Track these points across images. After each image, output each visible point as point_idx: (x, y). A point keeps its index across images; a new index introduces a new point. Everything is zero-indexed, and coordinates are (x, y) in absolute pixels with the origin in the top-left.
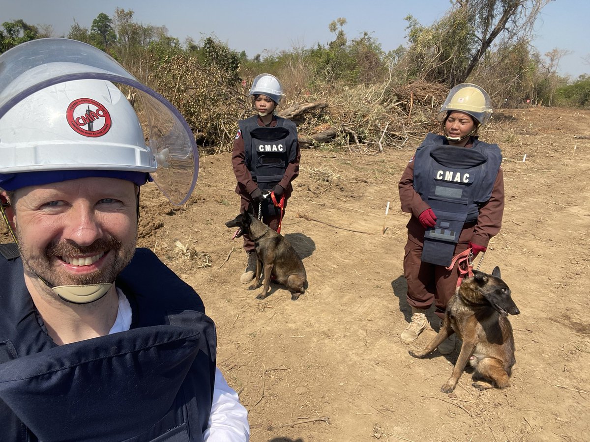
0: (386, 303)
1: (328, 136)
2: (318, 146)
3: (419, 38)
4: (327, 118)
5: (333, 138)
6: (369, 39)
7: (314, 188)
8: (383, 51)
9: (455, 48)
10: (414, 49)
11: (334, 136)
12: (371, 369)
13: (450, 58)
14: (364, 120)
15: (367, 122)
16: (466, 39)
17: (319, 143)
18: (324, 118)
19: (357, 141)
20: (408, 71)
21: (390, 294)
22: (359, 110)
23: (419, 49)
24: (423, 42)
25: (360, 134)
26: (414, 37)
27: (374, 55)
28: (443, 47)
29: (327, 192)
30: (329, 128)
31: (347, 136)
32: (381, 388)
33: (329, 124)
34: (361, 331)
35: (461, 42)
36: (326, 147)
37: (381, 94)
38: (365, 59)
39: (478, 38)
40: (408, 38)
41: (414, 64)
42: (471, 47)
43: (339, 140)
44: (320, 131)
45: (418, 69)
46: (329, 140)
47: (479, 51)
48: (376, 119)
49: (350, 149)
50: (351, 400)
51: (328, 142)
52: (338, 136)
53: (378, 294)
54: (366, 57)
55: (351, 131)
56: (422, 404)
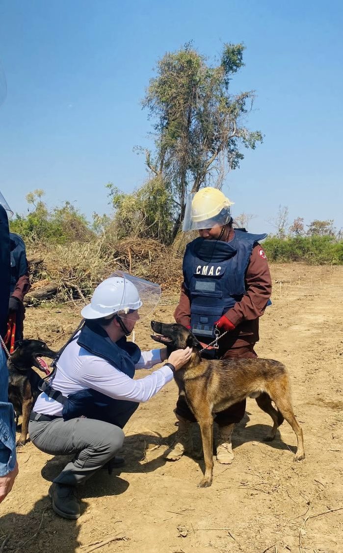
0: (155, 421)
1: (48, 292)
2: (38, 304)
3: (123, 204)
4: (44, 273)
5: (55, 294)
6: (72, 208)
7: (45, 336)
8: (88, 221)
9: (158, 213)
10: (120, 214)
11: (55, 291)
12: (158, 480)
13: (155, 221)
14: (86, 274)
15: (89, 276)
16: (166, 204)
17: (39, 300)
18: (41, 274)
19: (82, 295)
20: (118, 235)
21: (157, 412)
22: (78, 265)
23: (124, 214)
24: (128, 208)
25: (83, 288)
26: (118, 203)
27: (80, 223)
28: (147, 212)
29: (61, 340)
30: (48, 284)
31: (69, 291)
32: (174, 493)
33: (47, 279)
34: (136, 451)
35: (162, 207)
36: (47, 305)
37: (97, 251)
38: (71, 227)
39: (177, 203)
40: (112, 204)
41: (122, 229)
42: (172, 212)
43: (61, 295)
44: (37, 288)
45: (127, 233)
46: (50, 297)
47: (180, 215)
48: (97, 274)
49: (75, 304)
50: (144, 513)
51: (49, 299)
52: (60, 291)
53: (145, 415)
54: (72, 225)
55: (73, 285)
56: (219, 497)
